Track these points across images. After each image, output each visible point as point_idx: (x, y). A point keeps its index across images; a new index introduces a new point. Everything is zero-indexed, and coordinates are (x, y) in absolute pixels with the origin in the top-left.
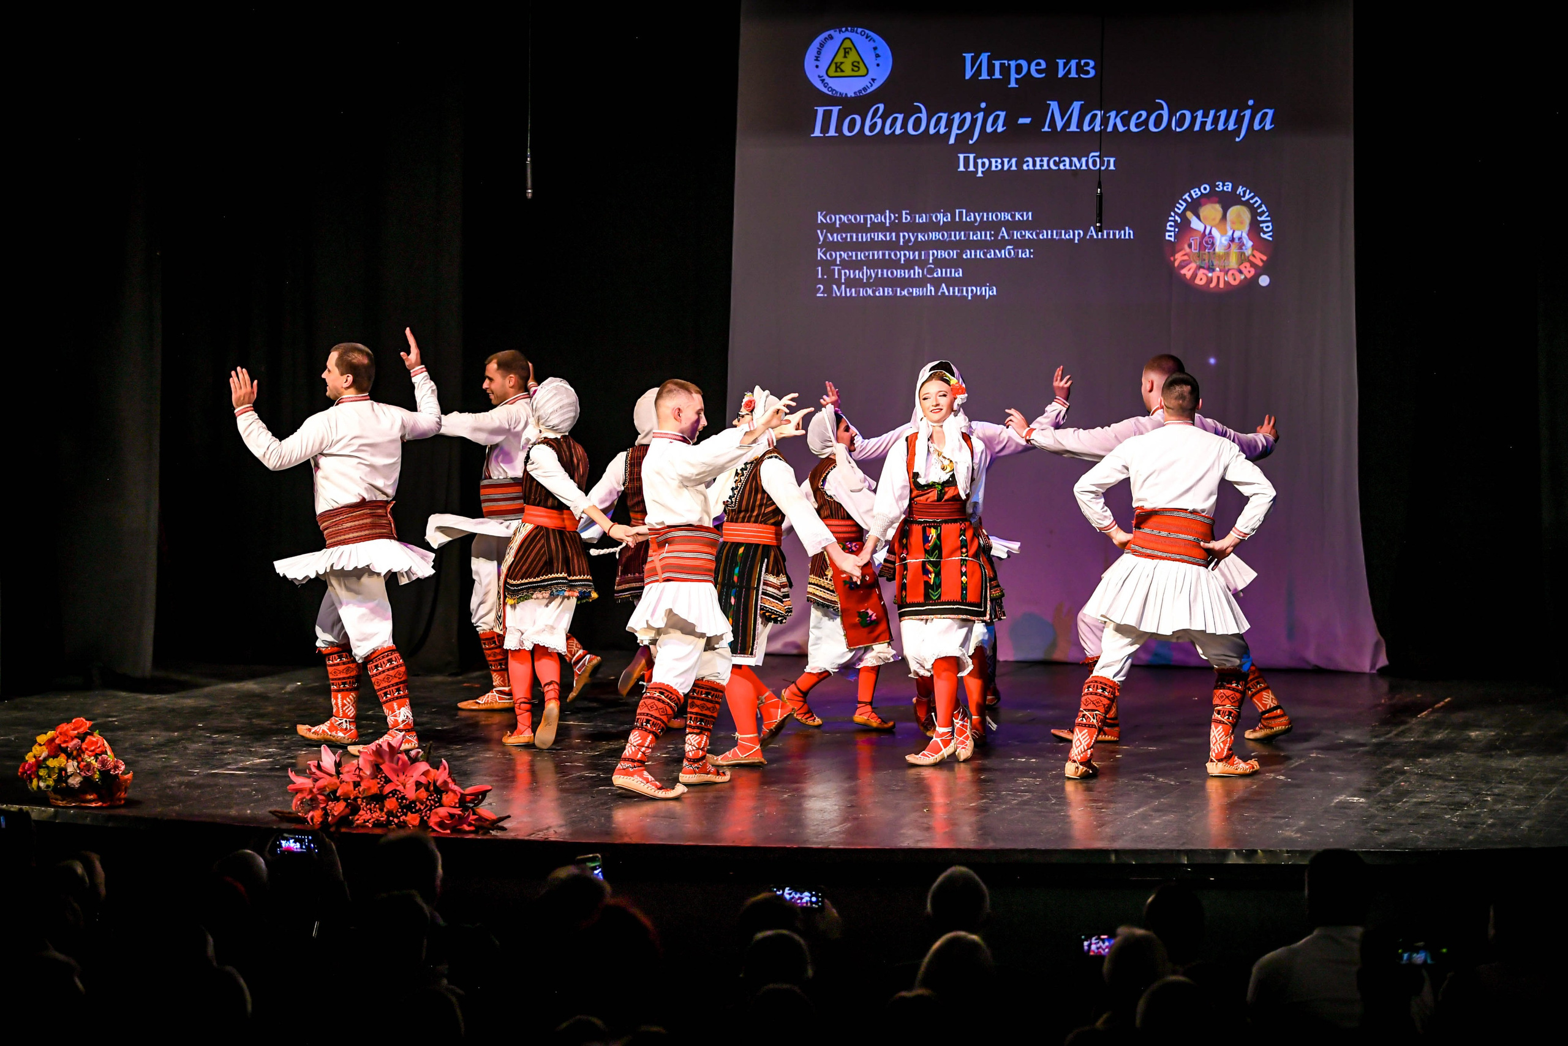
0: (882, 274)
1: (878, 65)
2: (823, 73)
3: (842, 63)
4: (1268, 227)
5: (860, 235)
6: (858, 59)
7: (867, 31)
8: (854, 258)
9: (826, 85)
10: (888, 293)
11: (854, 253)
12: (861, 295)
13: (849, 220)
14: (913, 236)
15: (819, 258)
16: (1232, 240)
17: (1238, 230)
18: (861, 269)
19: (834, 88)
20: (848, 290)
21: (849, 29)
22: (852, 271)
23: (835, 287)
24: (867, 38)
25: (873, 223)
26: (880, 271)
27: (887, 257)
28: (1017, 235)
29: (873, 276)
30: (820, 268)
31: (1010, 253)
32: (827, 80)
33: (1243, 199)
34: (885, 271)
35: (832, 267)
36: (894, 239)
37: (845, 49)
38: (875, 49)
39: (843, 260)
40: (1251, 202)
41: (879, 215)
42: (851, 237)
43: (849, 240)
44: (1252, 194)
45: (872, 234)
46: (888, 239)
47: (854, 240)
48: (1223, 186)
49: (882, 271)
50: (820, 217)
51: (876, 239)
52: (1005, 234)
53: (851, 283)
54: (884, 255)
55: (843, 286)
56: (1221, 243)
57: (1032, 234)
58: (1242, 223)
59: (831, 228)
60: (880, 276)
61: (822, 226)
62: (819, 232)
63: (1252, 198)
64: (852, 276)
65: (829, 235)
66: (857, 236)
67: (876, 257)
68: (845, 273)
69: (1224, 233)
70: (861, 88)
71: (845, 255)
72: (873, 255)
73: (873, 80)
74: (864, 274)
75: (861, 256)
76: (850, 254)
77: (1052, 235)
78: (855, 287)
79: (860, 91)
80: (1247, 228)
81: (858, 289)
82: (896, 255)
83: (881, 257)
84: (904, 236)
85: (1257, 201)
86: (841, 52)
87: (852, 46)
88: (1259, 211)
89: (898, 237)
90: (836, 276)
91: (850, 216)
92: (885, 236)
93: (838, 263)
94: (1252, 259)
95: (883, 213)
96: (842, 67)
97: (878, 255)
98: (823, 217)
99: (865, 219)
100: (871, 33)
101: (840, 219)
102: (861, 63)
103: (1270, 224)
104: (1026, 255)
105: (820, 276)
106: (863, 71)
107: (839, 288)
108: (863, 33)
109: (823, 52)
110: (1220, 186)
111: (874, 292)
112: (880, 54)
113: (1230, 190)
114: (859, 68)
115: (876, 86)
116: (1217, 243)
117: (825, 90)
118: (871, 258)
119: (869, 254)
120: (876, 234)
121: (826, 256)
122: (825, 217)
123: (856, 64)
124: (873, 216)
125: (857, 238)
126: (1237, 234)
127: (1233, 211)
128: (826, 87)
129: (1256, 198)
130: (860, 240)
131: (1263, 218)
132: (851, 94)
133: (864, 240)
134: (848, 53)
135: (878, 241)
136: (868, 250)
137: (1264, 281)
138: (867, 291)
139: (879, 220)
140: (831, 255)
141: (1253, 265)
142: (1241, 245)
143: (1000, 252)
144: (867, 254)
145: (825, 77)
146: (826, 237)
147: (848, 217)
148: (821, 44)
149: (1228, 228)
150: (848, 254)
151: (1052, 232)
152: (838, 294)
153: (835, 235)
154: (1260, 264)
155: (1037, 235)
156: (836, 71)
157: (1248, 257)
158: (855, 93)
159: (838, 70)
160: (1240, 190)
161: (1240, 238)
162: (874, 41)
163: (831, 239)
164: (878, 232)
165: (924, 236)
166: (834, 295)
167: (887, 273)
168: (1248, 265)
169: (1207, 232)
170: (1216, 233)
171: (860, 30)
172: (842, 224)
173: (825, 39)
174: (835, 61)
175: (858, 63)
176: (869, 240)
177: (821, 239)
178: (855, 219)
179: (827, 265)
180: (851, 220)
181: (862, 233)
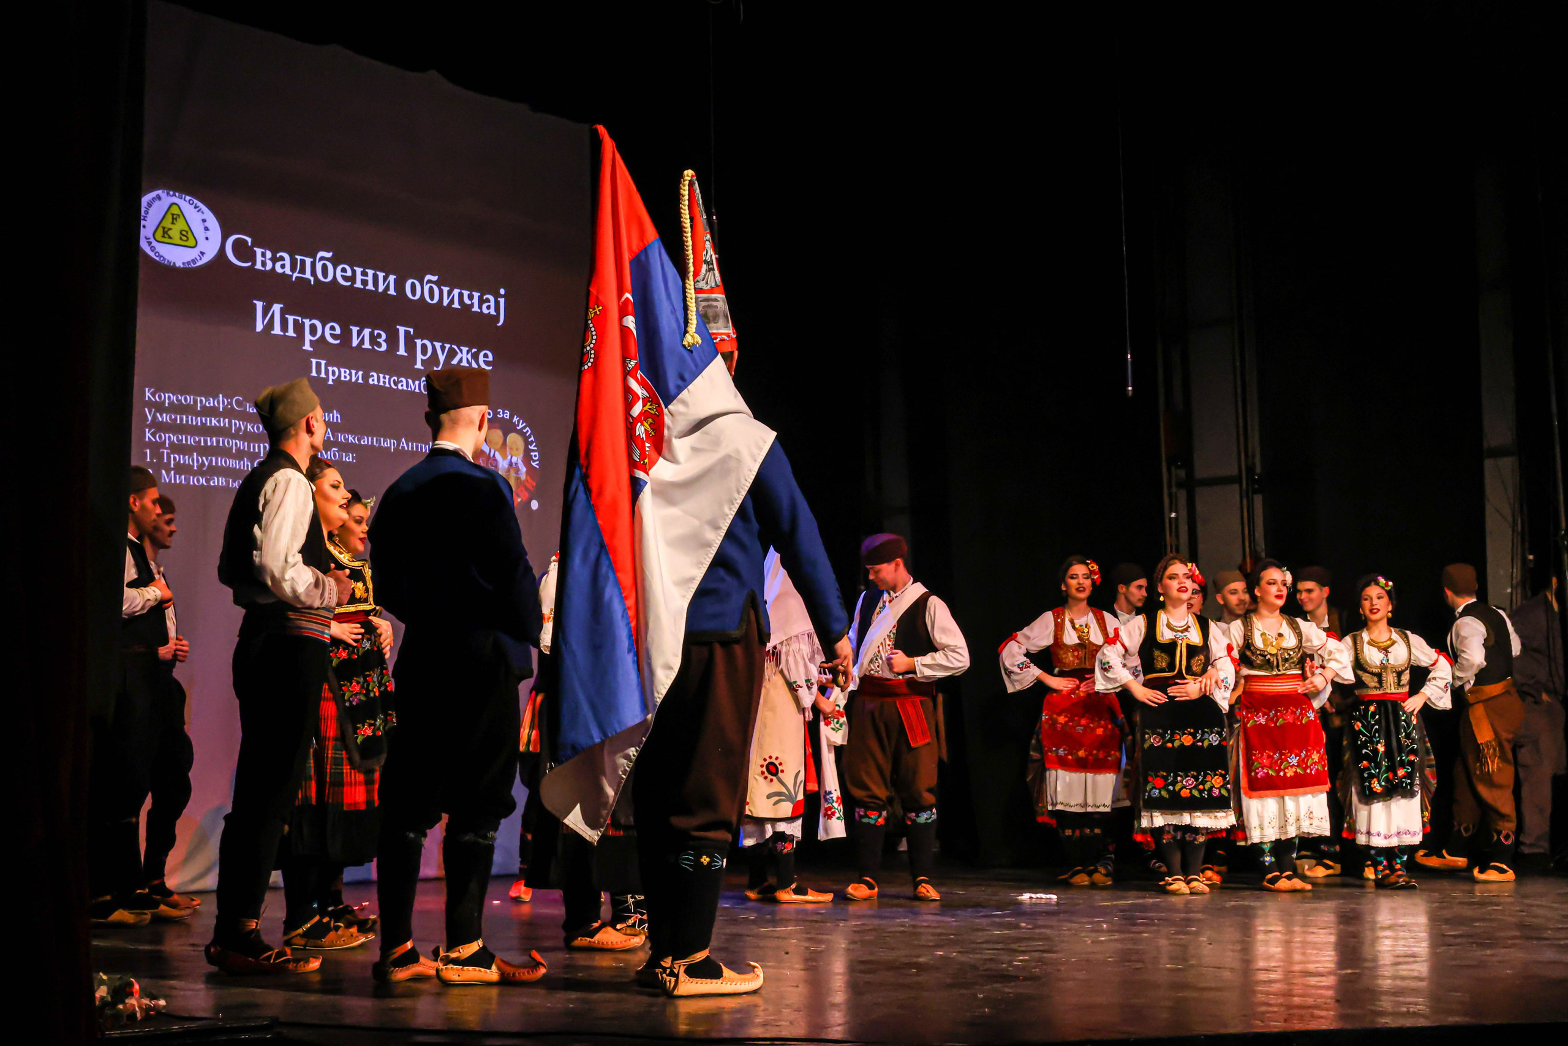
0: (217, 462)
1: (207, 239)
2: (151, 236)
3: (170, 229)
4: (535, 456)
5: (190, 417)
6: (186, 228)
7: (196, 201)
8: (184, 442)
9: (153, 249)
10: (222, 483)
11: (184, 437)
12: (192, 483)
13: (177, 400)
14: (243, 424)
15: (147, 439)
16: (511, 464)
17: (515, 456)
18: (191, 455)
19: (161, 254)
20: (178, 476)
21: (177, 194)
22: (181, 456)
23: (163, 472)
24: (195, 207)
25: (203, 407)
26: (214, 459)
27: (221, 445)
28: (341, 438)
29: (207, 464)
30: (148, 451)
31: (335, 456)
32: (154, 243)
33: (518, 428)
34: (219, 459)
35: (161, 450)
36: (227, 425)
37: (173, 215)
38: (204, 221)
39: (172, 444)
40: (525, 431)
41: (211, 399)
42: (181, 420)
43: (178, 422)
44: (524, 424)
45: (204, 419)
46: (222, 425)
47: (184, 422)
48: (503, 413)
49: (217, 460)
50: (148, 394)
51: (208, 424)
52: (331, 436)
53: (180, 469)
54: (218, 442)
55: (172, 472)
56: (503, 465)
57: (354, 439)
58: (517, 450)
59: (160, 407)
60: (214, 464)
61: (151, 404)
62: (146, 409)
63: (524, 428)
64: (182, 462)
65: (158, 415)
66: (187, 417)
67: (209, 444)
68: (175, 459)
69: (504, 457)
70: (189, 259)
71: (174, 438)
72: (206, 441)
73: (203, 253)
74: (194, 460)
75: (191, 441)
76: (180, 437)
77: (372, 442)
78: (185, 473)
79: (188, 263)
80: (522, 456)
81: (188, 476)
82: (228, 443)
83: (215, 444)
84: (235, 424)
85: (528, 431)
86: (169, 217)
87: (180, 213)
88: (530, 440)
89: (230, 423)
90: (165, 461)
91: (180, 397)
92: (219, 421)
93: (167, 446)
94: (527, 484)
95: (215, 397)
96: (170, 233)
97: (212, 441)
98: (151, 394)
99: (195, 401)
100: (199, 204)
101: (169, 397)
102: (190, 235)
103: (537, 453)
104: (349, 459)
105: (148, 460)
106: (192, 242)
107: (168, 474)
108: (191, 202)
109: (150, 212)
110: (501, 413)
111: (207, 481)
112: (209, 228)
113: (508, 417)
114: (188, 238)
115: (206, 259)
116: (500, 466)
117: (152, 254)
118: (202, 444)
119: (200, 440)
120: (208, 419)
121: (155, 438)
122: (153, 394)
123: (184, 233)
124: (203, 399)
125: (187, 421)
126: (514, 459)
127: (513, 438)
128: (153, 251)
129: (528, 428)
130: (190, 423)
131: (532, 447)
132: (179, 264)
133: (194, 423)
134: (176, 219)
135: (211, 427)
136: (198, 435)
137: (535, 505)
138: (198, 481)
139: (212, 404)
140: (160, 437)
141: (527, 489)
142: (517, 470)
143: (326, 453)
144: (197, 439)
145: (152, 240)
146: (154, 417)
147: (177, 397)
148: (148, 203)
149: (508, 453)
150: (178, 437)
151: (372, 439)
152: (167, 481)
153: (164, 415)
154: (530, 487)
155: (359, 440)
156: (163, 237)
157: (524, 481)
158: (183, 264)
159: (166, 235)
160: (515, 419)
161: (516, 464)
162: (203, 213)
163: (160, 419)
164: (210, 416)
165: (253, 428)
166: (163, 481)
167: (221, 462)
168: (523, 489)
169: (492, 455)
170: (498, 456)
171: (188, 198)
172: (171, 403)
173: (153, 199)
174: (162, 225)
175: (187, 232)
176: (199, 424)
177: (150, 418)
178: (186, 399)
179: (156, 447)
180: (181, 400)
181: (192, 415)
